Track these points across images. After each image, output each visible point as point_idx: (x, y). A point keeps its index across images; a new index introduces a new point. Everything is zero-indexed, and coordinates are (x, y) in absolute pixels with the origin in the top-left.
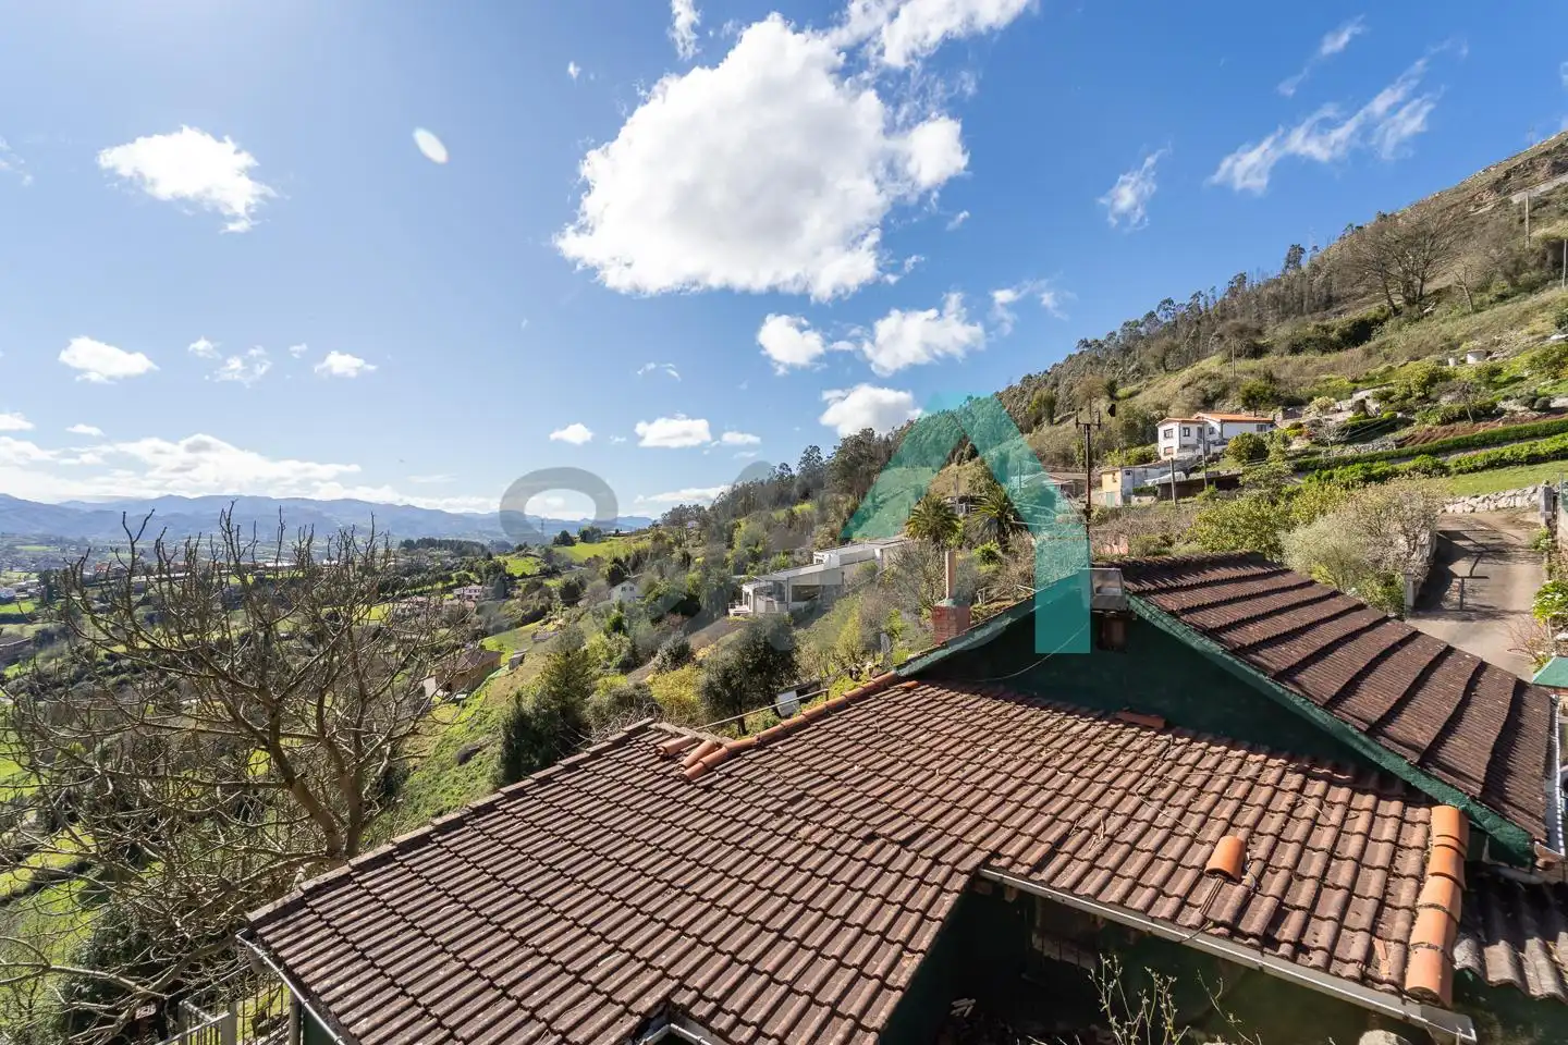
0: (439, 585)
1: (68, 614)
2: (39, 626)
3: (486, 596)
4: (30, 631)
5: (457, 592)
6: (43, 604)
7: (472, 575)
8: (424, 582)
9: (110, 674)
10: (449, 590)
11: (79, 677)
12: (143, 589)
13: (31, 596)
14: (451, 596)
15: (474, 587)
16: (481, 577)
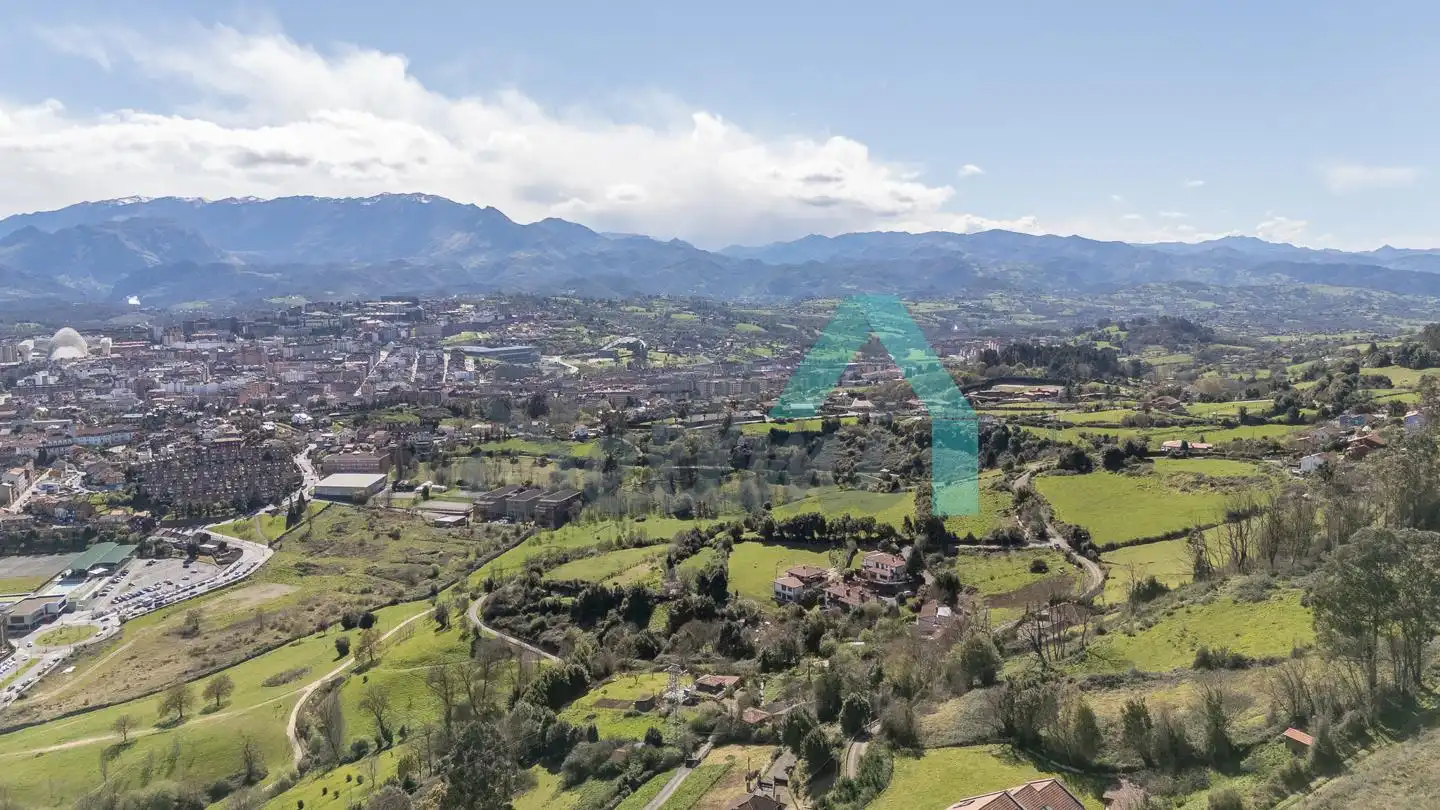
2: (588, 476)
4: (582, 481)
6: (602, 448)
13: (597, 435)
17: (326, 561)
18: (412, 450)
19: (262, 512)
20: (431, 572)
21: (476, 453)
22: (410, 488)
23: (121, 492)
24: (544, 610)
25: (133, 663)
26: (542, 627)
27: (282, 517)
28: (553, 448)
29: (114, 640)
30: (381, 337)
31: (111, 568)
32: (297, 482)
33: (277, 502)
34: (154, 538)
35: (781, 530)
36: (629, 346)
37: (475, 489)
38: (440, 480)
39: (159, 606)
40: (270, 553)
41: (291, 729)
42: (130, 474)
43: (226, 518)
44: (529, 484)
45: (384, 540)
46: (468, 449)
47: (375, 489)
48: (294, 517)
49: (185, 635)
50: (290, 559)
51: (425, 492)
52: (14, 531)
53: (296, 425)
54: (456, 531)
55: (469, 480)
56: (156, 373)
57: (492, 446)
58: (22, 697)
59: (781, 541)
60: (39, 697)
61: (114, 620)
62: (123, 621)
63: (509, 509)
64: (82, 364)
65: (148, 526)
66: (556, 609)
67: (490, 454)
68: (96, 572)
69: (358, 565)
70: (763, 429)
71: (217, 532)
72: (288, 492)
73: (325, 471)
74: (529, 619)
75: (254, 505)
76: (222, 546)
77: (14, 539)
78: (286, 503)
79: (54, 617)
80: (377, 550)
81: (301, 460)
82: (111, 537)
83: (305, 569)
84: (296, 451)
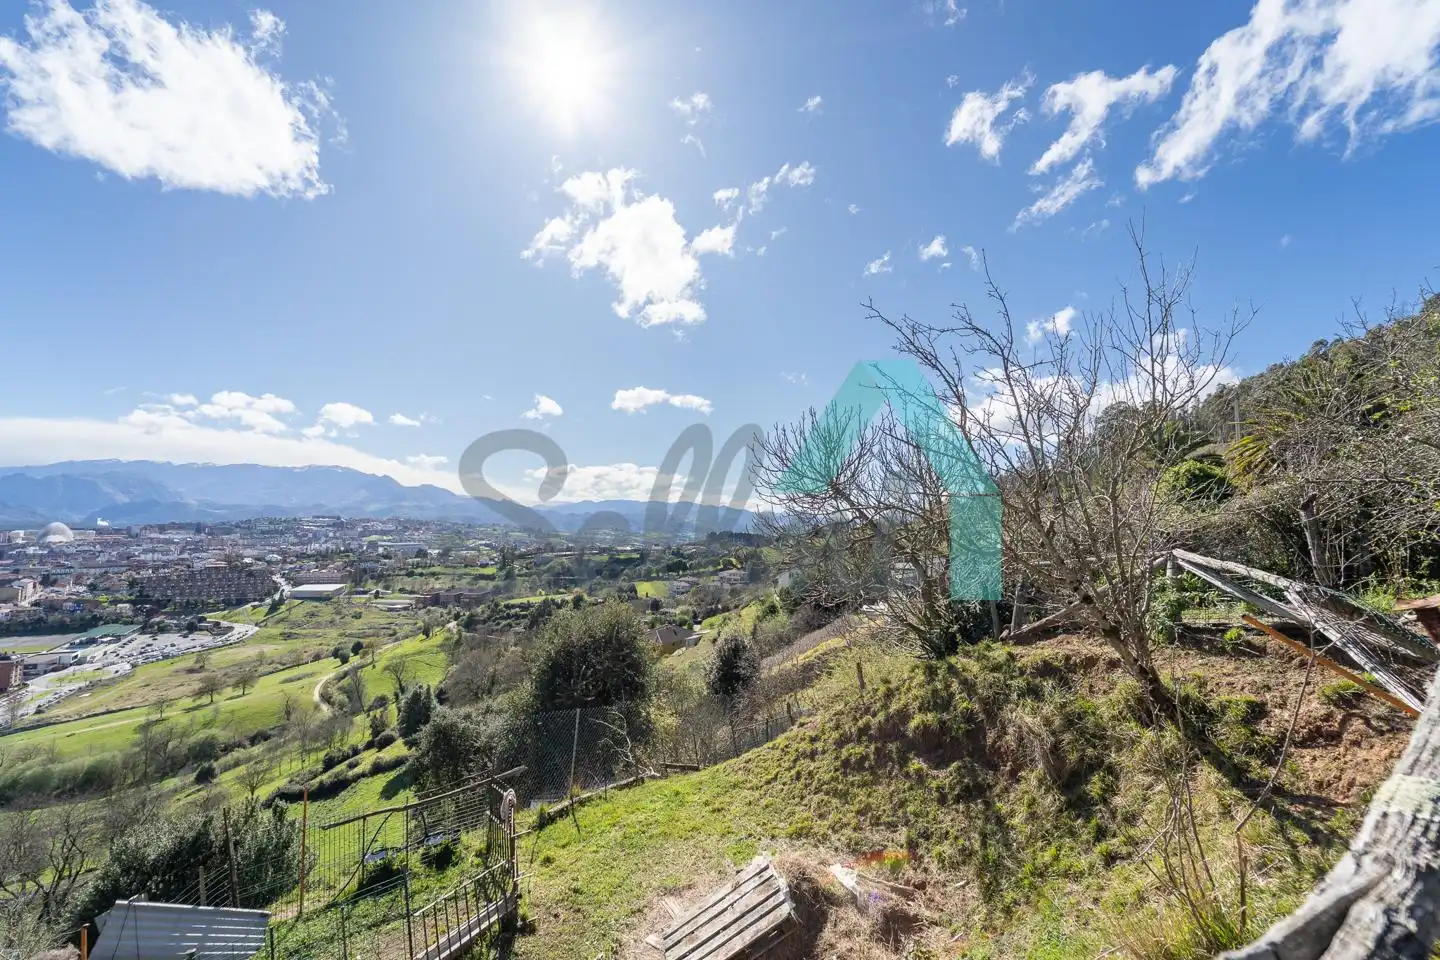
0: (711, 569)
1: (509, 576)
2: (494, 583)
3: (742, 579)
4: (491, 585)
5: (722, 574)
6: (501, 569)
7: (733, 560)
8: (699, 565)
9: (503, 618)
10: (715, 573)
11: (489, 618)
12: (547, 561)
13: (496, 563)
14: (716, 578)
15: (734, 571)
16: (742, 563)
17: (304, 632)
18: (365, 571)
19: (248, 606)
20: (391, 632)
21: (410, 574)
22: (365, 593)
23: (124, 595)
24: (509, 617)
25: (149, 688)
26: (510, 625)
27: (265, 609)
28: (467, 570)
29: (127, 676)
30: (315, 535)
31: (118, 638)
32: (276, 589)
33: (262, 600)
34: (157, 619)
35: (658, 572)
36: (486, 545)
37: (412, 592)
38: (387, 588)
39: (166, 657)
40: (257, 629)
41: (316, 697)
42: (132, 584)
43: (219, 610)
44: (453, 587)
45: (348, 619)
46: (403, 572)
47: (338, 592)
48: (274, 607)
49: (191, 671)
50: (276, 631)
51: (377, 595)
52: (23, 617)
53: (269, 563)
54: (403, 613)
55: (408, 588)
56: (135, 550)
57: (419, 570)
58: (39, 712)
59: (658, 578)
60: (55, 712)
61: (128, 667)
62: (134, 666)
63: (442, 600)
64: (69, 545)
65: (150, 614)
66: (517, 616)
67: (421, 575)
68: (105, 640)
69: (333, 633)
70: (605, 557)
71: (211, 617)
72: (269, 594)
73: (296, 584)
74: (498, 624)
75: (241, 602)
76: (217, 624)
77: (22, 623)
78: (268, 601)
79: (65, 667)
80: (345, 624)
81: (277, 578)
82: (115, 621)
83: (287, 636)
84: (272, 573)
